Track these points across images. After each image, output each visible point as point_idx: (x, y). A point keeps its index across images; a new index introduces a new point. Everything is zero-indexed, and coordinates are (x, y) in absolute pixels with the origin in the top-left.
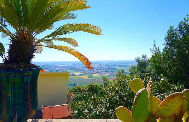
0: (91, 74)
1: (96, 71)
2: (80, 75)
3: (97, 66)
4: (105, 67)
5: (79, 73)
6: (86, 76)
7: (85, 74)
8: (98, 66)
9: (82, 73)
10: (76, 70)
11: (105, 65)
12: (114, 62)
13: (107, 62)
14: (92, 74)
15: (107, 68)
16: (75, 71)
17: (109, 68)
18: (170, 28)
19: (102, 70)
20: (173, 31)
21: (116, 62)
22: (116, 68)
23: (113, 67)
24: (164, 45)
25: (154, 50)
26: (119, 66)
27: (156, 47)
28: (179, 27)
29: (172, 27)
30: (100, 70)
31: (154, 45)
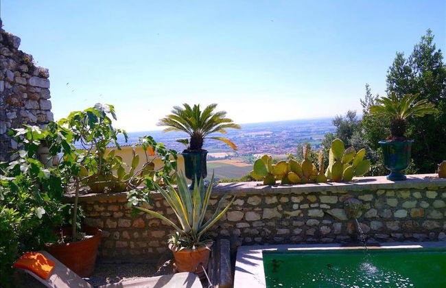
0: (251, 154)
1: (263, 148)
2: (226, 158)
3: (265, 135)
4: (285, 137)
5: (222, 155)
6: (241, 159)
7: (237, 156)
8: (268, 135)
9: (231, 154)
10: (217, 147)
11: (284, 132)
12: (306, 122)
13: (290, 123)
14: (255, 155)
15: (289, 139)
16: (214, 150)
17: (293, 140)
18: (396, 57)
19: (277, 145)
20: (403, 62)
21: (311, 124)
22: (311, 138)
23: (304, 136)
24: (387, 91)
25: (369, 101)
26: (318, 132)
27: (372, 96)
28: (415, 55)
29: (400, 56)
30: (273, 145)
31: (368, 93)
